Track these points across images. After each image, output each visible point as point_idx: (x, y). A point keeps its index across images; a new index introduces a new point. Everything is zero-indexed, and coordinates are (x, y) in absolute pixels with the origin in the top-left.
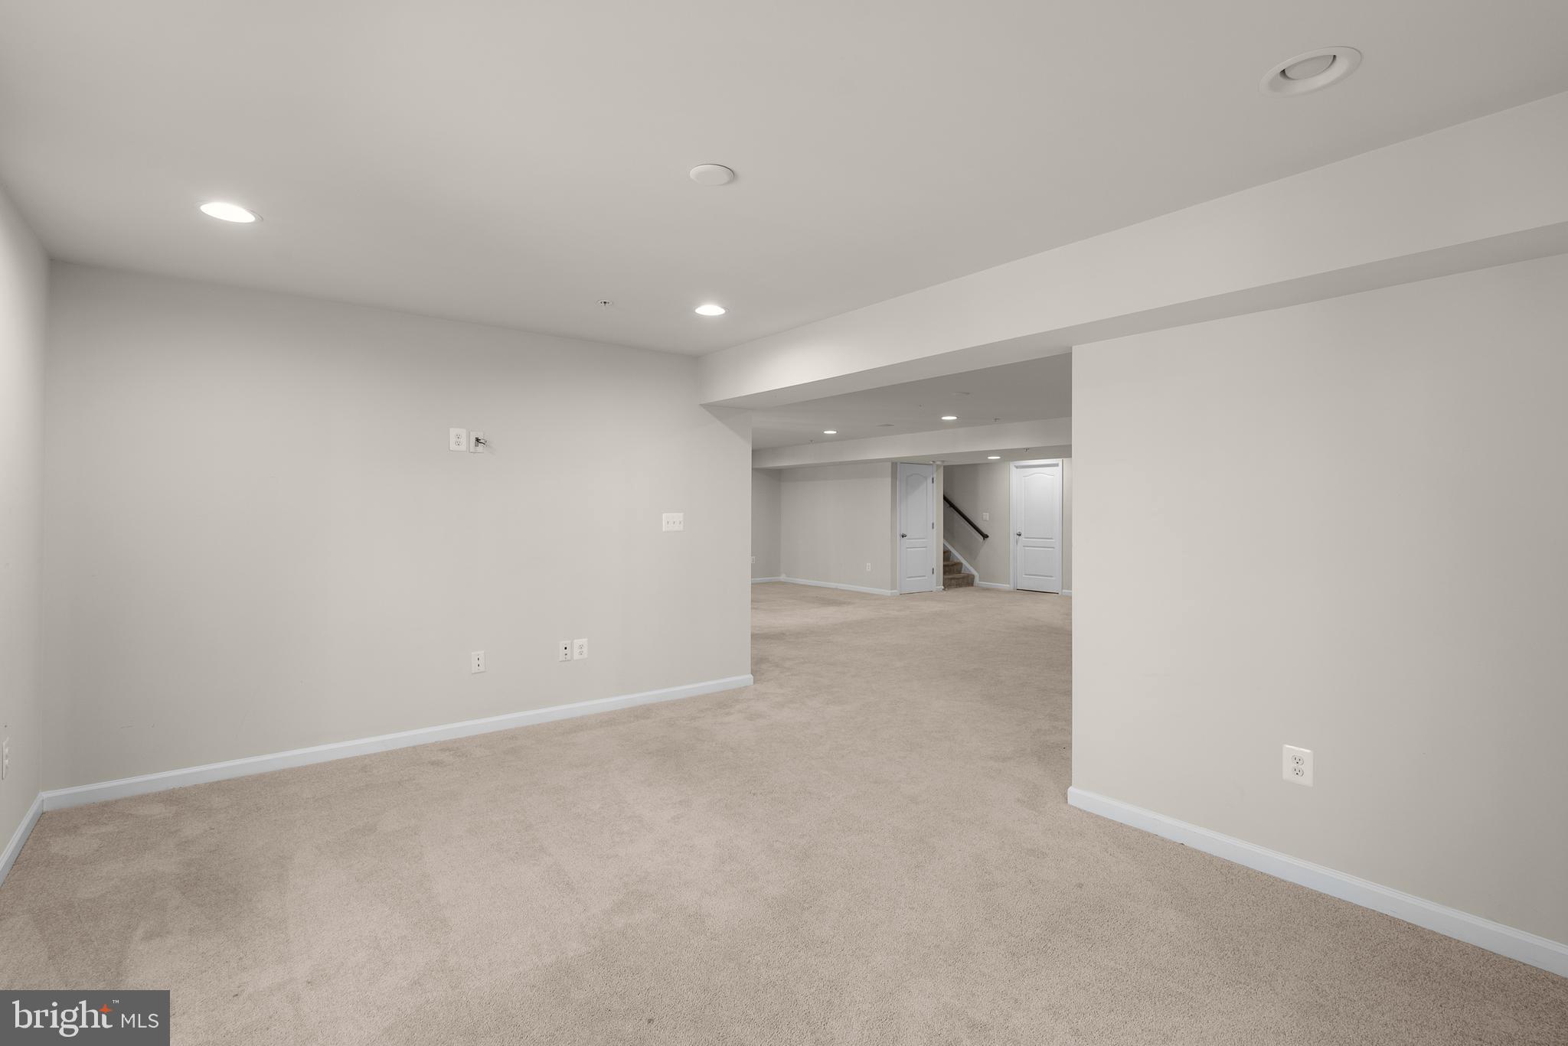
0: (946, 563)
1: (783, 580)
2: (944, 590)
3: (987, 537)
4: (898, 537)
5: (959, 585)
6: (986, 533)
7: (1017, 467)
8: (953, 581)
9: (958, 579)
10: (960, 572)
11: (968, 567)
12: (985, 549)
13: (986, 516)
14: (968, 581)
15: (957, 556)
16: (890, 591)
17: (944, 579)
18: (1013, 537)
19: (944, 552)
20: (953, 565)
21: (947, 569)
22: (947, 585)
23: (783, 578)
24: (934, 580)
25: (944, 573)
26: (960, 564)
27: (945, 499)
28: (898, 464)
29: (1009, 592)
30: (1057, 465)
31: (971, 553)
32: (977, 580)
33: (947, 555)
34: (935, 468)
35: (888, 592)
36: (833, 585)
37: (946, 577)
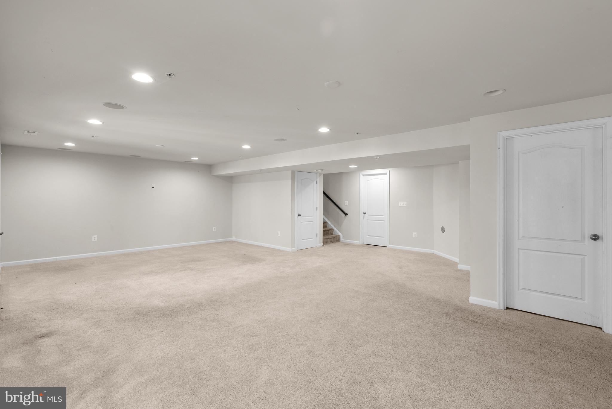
0: (325, 229)
1: (233, 240)
2: (323, 245)
3: (347, 214)
4: (296, 216)
5: (332, 242)
6: (346, 212)
7: (363, 175)
8: (328, 240)
9: (331, 238)
10: (332, 234)
11: (337, 231)
12: (346, 221)
13: (346, 203)
14: (337, 239)
15: (331, 225)
16: (291, 249)
17: (324, 239)
18: (361, 215)
19: (324, 223)
20: (328, 230)
21: (325, 233)
22: (326, 242)
23: (234, 239)
24: (318, 240)
25: (324, 235)
26: (332, 229)
27: (324, 193)
28: (296, 172)
29: (359, 246)
30: (386, 174)
31: (338, 224)
32: (342, 239)
33: (325, 224)
34: (318, 175)
35: (289, 249)
36: (259, 244)
37: (324, 237)
